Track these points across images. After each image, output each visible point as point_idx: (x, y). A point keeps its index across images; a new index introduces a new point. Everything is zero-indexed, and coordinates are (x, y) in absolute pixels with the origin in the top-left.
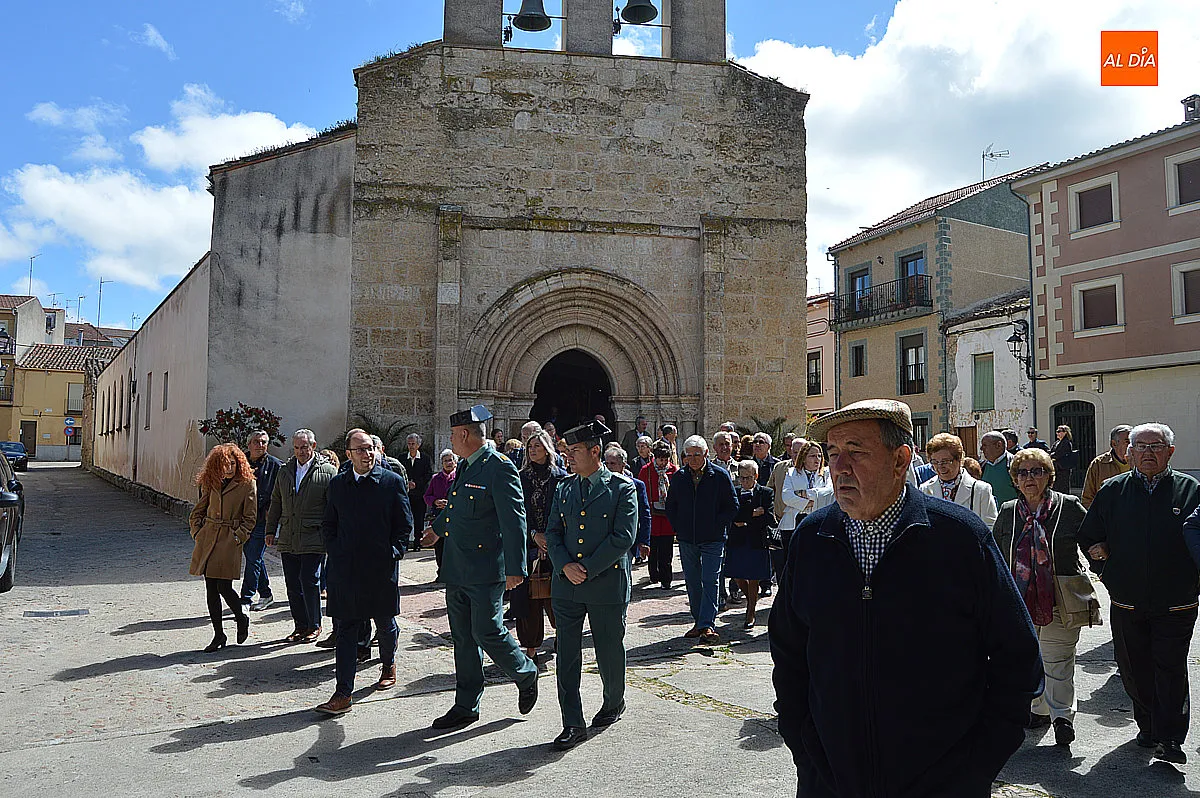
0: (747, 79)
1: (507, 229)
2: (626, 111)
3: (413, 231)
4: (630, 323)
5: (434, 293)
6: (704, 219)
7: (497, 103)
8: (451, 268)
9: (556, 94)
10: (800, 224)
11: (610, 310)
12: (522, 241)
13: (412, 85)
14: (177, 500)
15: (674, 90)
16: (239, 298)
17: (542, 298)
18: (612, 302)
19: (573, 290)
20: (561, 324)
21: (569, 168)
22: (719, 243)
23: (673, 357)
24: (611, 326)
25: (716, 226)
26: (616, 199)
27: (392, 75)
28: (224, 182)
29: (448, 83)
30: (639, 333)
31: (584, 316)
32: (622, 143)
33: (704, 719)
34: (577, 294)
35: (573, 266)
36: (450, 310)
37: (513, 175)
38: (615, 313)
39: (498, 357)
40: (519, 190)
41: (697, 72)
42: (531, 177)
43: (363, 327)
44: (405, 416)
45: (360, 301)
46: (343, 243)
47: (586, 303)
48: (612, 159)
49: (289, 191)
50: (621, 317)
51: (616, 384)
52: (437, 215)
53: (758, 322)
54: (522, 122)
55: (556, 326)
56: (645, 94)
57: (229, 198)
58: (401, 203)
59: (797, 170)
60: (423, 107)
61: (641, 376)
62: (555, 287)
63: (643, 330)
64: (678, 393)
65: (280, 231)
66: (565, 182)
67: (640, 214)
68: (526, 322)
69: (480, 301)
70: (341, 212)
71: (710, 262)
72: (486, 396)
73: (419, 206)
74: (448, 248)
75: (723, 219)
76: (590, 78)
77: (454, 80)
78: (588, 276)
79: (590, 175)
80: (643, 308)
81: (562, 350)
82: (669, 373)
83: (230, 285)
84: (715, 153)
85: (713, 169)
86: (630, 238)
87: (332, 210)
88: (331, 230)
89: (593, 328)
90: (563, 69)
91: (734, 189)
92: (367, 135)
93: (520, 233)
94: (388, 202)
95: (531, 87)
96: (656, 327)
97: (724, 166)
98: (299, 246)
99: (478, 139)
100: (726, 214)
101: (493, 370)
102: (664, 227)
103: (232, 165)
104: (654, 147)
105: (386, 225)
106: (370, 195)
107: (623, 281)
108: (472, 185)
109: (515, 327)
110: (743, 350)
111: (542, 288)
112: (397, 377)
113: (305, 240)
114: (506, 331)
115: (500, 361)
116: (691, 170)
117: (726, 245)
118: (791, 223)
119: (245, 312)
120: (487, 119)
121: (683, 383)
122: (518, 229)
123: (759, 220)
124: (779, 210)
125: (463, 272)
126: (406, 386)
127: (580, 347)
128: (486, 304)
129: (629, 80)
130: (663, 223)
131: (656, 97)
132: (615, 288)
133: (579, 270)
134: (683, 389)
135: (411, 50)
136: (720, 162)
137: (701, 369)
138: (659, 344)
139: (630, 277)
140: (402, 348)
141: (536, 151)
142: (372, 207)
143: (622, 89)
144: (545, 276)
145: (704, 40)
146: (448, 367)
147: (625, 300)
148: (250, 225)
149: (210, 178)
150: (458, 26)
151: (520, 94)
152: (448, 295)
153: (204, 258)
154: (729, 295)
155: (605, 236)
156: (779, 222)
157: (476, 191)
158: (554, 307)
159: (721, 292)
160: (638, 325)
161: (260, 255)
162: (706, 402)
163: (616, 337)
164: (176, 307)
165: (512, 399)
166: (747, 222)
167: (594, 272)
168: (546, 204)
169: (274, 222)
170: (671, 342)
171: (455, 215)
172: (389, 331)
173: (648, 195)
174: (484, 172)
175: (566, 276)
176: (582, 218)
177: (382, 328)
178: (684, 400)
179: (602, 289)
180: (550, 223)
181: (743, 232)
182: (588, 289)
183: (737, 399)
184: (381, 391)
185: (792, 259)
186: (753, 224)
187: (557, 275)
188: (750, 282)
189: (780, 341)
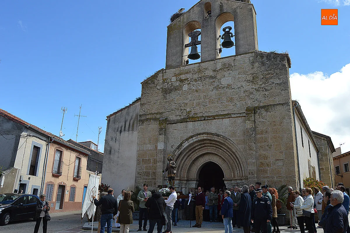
0: (262, 55)
1: (181, 123)
2: (218, 77)
3: (154, 126)
4: (225, 151)
5: (157, 146)
6: (247, 109)
7: (178, 84)
8: (162, 137)
9: (196, 76)
11: (218, 146)
12: (185, 126)
13: (155, 83)
15: (235, 66)
16: (110, 152)
17: (192, 144)
18: (217, 143)
19: (203, 141)
20: (203, 153)
21: (200, 100)
22: (251, 116)
25: (252, 111)
26: (216, 107)
27: (150, 82)
29: (164, 81)
32: (217, 88)
34: (205, 142)
35: (202, 132)
36: (161, 151)
37: (182, 105)
38: (220, 147)
39: (181, 166)
40: (184, 109)
41: (243, 57)
42: (188, 105)
43: (140, 159)
45: (139, 151)
46: (135, 133)
47: (209, 145)
48: (213, 94)
49: (123, 120)
50: (222, 149)
52: (159, 121)
53: (271, 145)
54: (185, 87)
55: (201, 154)
56: (225, 69)
57: (110, 124)
58: (150, 119)
59: (284, 83)
60: (158, 89)
62: (195, 140)
65: (121, 132)
66: (198, 104)
67: (224, 111)
69: (172, 147)
70: (135, 125)
71: (248, 125)
73: (155, 119)
74: (163, 131)
75: (255, 108)
76: (206, 69)
77: (166, 79)
78: (206, 135)
79: (207, 100)
80: (227, 144)
81: (205, 162)
83: (109, 149)
84: (251, 84)
85: (251, 90)
86: (221, 120)
87: (133, 124)
90: (198, 68)
91: (258, 96)
92: (143, 101)
93: (184, 123)
94: (147, 119)
95: (189, 76)
97: (255, 88)
98: (125, 134)
99: (173, 96)
100: (256, 105)
103: (111, 115)
104: (229, 86)
105: (146, 126)
106: (143, 118)
107: (218, 136)
108: (170, 110)
109: (185, 155)
110: (266, 157)
111: (191, 141)
112: (148, 174)
113: (127, 133)
114: (182, 157)
116: (242, 92)
118: (282, 104)
119: (112, 156)
120: (175, 89)
121: (243, 172)
122: (184, 122)
123: (269, 105)
124: (277, 100)
125: (167, 138)
126: (150, 177)
127: (211, 161)
128: (174, 148)
129: (219, 66)
130: (232, 113)
131: (229, 69)
132: (216, 138)
133: (203, 134)
135: (155, 74)
136: (253, 87)
138: (235, 158)
139: (221, 134)
140: (150, 165)
141: (189, 96)
142: (142, 121)
143: (217, 70)
144: (191, 137)
145: (247, 47)
147: (221, 142)
148: (114, 131)
149: (107, 119)
150: (170, 63)
151: (185, 79)
152: (160, 146)
154: (258, 136)
155: (212, 120)
156: (278, 105)
157: (171, 112)
158: (198, 147)
159: (254, 135)
160: (228, 151)
161: (116, 139)
165: (187, 181)
166: (264, 107)
167: (208, 134)
168: (193, 113)
169: (120, 129)
170: (238, 157)
171: (163, 120)
172: (146, 159)
173: (227, 103)
174: (174, 105)
175: (199, 136)
176: (204, 115)
177: (145, 159)
178: (243, 179)
179: (211, 139)
180: (194, 119)
181: (263, 111)
182: (207, 139)
183: (264, 178)
184: (144, 179)
185: (284, 118)
186: (267, 108)
187: (195, 136)
188: (267, 130)
189: (281, 152)
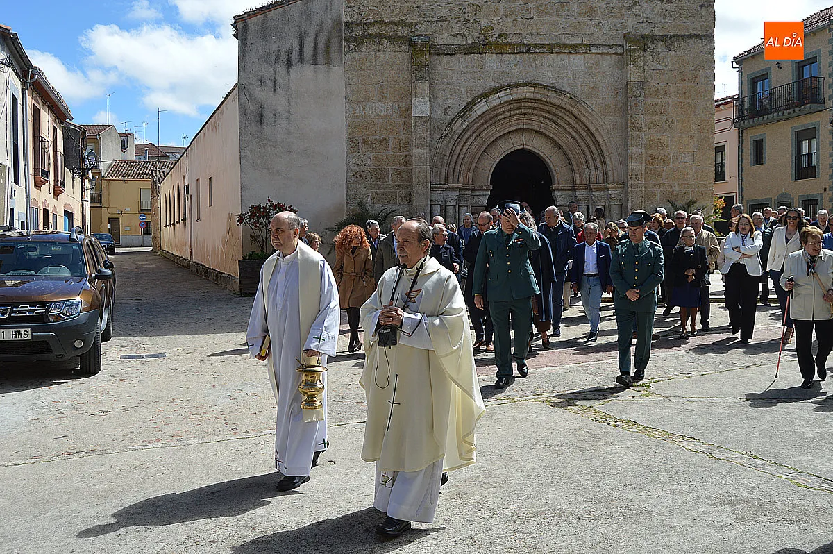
1: (465, 54)
3: (392, 58)
4: (566, 126)
5: (410, 109)
6: (627, 37)
8: (422, 87)
10: (709, 37)
11: (550, 116)
12: (478, 63)
14: (222, 273)
16: (261, 118)
17: (494, 108)
18: (551, 109)
19: (520, 101)
20: (511, 129)
21: (513, 1)
22: (640, 57)
23: (602, 153)
24: (551, 129)
25: (638, 43)
26: (552, 24)
28: (245, 28)
30: (574, 134)
31: (529, 122)
33: (630, 438)
34: (523, 104)
35: (519, 81)
36: (423, 121)
37: (469, 9)
38: (554, 118)
39: (461, 156)
40: (474, 21)
42: (484, 10)
43: (356, 137)
44: (390, 206)
45: (353, 117)
46: (338, 71)
47: (530, 111)
49: (294, 33)
50: (559, 121)
51: (556, 176)
52: (410, 45)
53: (673, 122)
55: (507, 130)
57: (250, 40)
58: (381, 37)
61: (576, 169)
62: (505, 99)
63: (577, 132)
64: (606, 182)
65: (289, 64)
66: (511, 13)
67: (573, 36)
68: (482, 128)
69: (446, 113)
70: (335, 47)
71: (632, 74)
72: (453, 188)
73: (395, 39)
74: (420, 71)
75: (643, 37)
78: (531, 89)
79: (532, 6)
80: (577, 113)
81: (512, 150)
82: (599, 165)
83: (254, 108)
86: (565, 56)
87: (328, 46)
88: (328, 61)
89: (537, 132)
91: (651, 11)
93: (476, 57)
94: (371, 37)
96: (589, 129)
98: (304, 75)
100: (646, 32)
101: (458, 167)
102: (593, 45)
103: (249, 14)
105: (370, 55)
106: (357, 32)
107: (561, 92)
108: (436, 19)
109: (473, 133)
110: (660, 145)
111: (495, 100)
112: (382, 175)
113: (308, 70)
114: (467, 136)
115: (463, 160)
117: (645, 58)
118: (701, 37)
119: (267, 129)
121: (610, 173)
122: (474, 53)
123: (673, 36)
124: (692, 26)
125: (432, 90)
126: (390, 182)
127: (527, 147)
128: (451, 115)
130: (593, 43)
132: (554, 98)
133: (525, 85)
134: (611, 179)
137: (625, 162)
138: (590, 143)
139: (566, 88)
140: (384, 154)
142: (358, 42)
144: (497, 90)
146: (421, 166)
147: (562, 108)
148: (266, 61)
149: (234, 25)
152: (420, 109)
153: (233, 89)
154: (649, 101)
155: (545, 56)
156: (691, 36)
157: (440, 24)
158: (505, 115)
159: (642, 98)
160: (573, 128)
161: (275, 84)
162: (630, 189)
163: (555, 138)
164: (215, 127)
165: (473, 190)
166: (663, 38)
167: (537, 86)
168: (496, 32)
169: (284, 57)
170: (601, 141)
171: (424, 44)
172: (376, 140)
173: (580, 19)
174: (446, 8)
175: (514, 90)
176: (526, 42)
177: (370, 137)
178: (612, 188)
179: (543, 99)
180: (500, 47)
181: (661, 47)
182: (532, 99)
183: (655, 185)
184: (371, 187)
185: (702, 67)
186: (668, 40)
187: (506, 90)
188: (666, 89)
189: (692, 137)
